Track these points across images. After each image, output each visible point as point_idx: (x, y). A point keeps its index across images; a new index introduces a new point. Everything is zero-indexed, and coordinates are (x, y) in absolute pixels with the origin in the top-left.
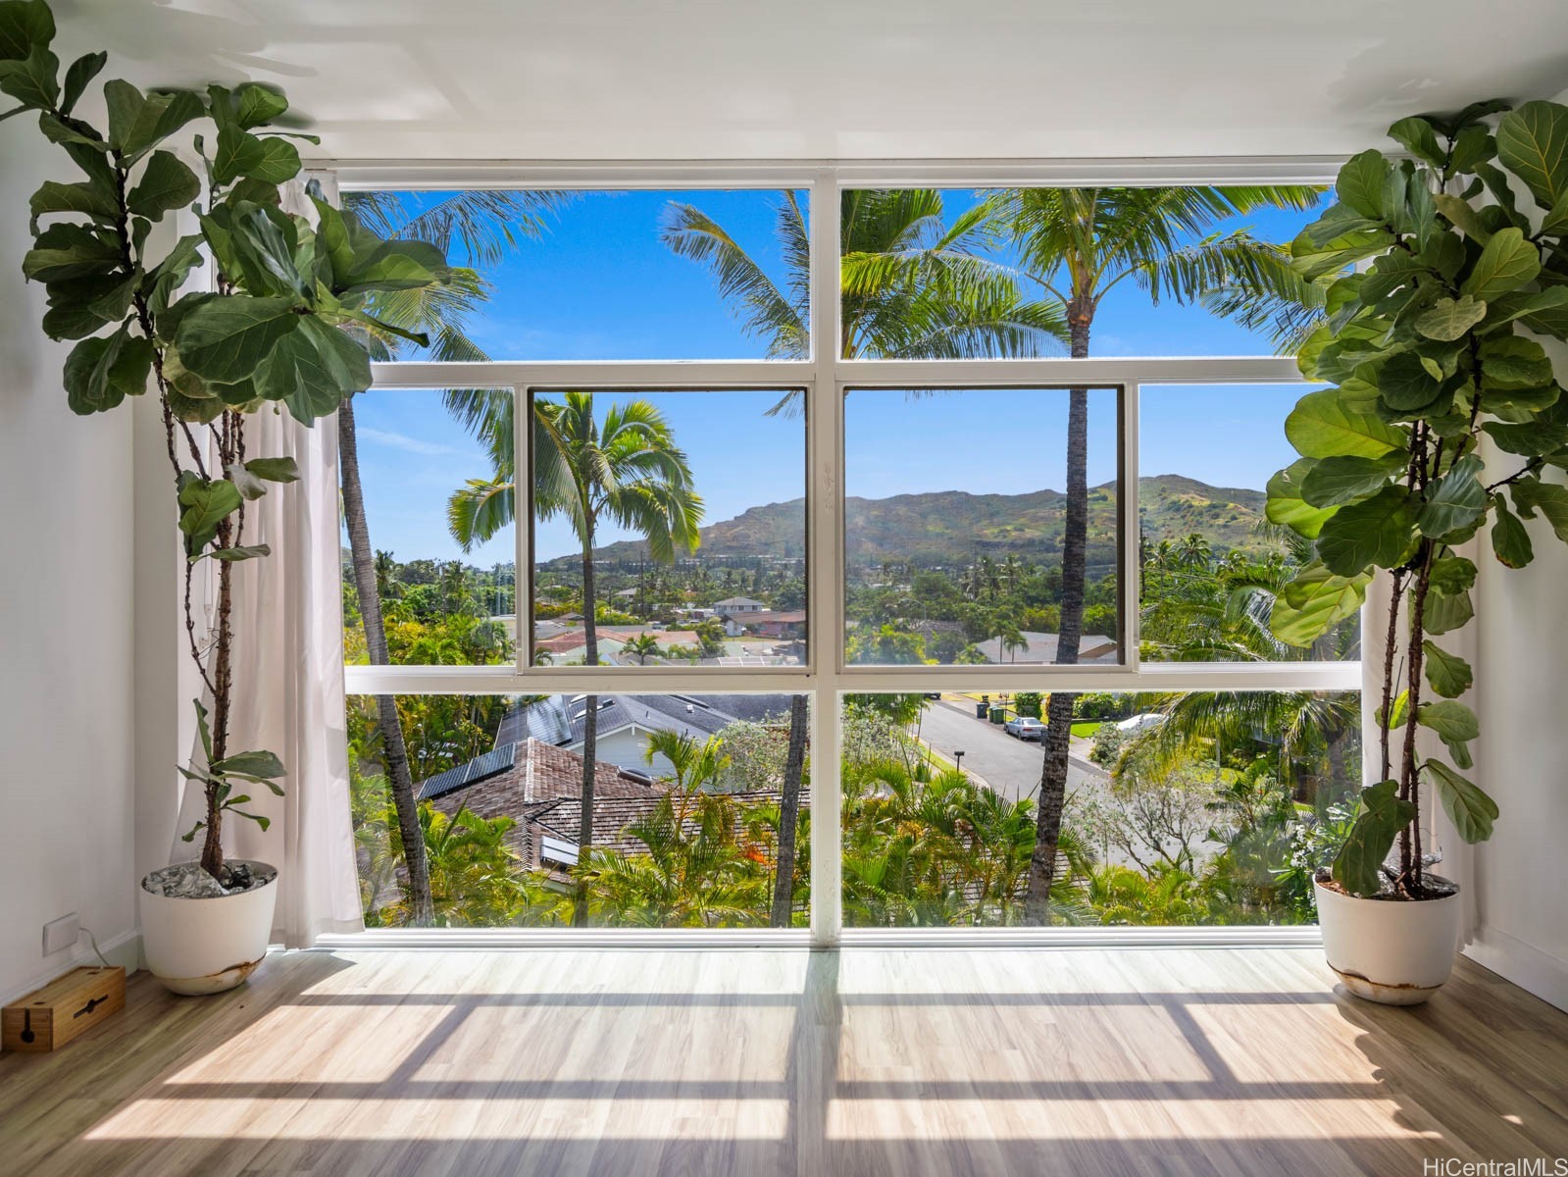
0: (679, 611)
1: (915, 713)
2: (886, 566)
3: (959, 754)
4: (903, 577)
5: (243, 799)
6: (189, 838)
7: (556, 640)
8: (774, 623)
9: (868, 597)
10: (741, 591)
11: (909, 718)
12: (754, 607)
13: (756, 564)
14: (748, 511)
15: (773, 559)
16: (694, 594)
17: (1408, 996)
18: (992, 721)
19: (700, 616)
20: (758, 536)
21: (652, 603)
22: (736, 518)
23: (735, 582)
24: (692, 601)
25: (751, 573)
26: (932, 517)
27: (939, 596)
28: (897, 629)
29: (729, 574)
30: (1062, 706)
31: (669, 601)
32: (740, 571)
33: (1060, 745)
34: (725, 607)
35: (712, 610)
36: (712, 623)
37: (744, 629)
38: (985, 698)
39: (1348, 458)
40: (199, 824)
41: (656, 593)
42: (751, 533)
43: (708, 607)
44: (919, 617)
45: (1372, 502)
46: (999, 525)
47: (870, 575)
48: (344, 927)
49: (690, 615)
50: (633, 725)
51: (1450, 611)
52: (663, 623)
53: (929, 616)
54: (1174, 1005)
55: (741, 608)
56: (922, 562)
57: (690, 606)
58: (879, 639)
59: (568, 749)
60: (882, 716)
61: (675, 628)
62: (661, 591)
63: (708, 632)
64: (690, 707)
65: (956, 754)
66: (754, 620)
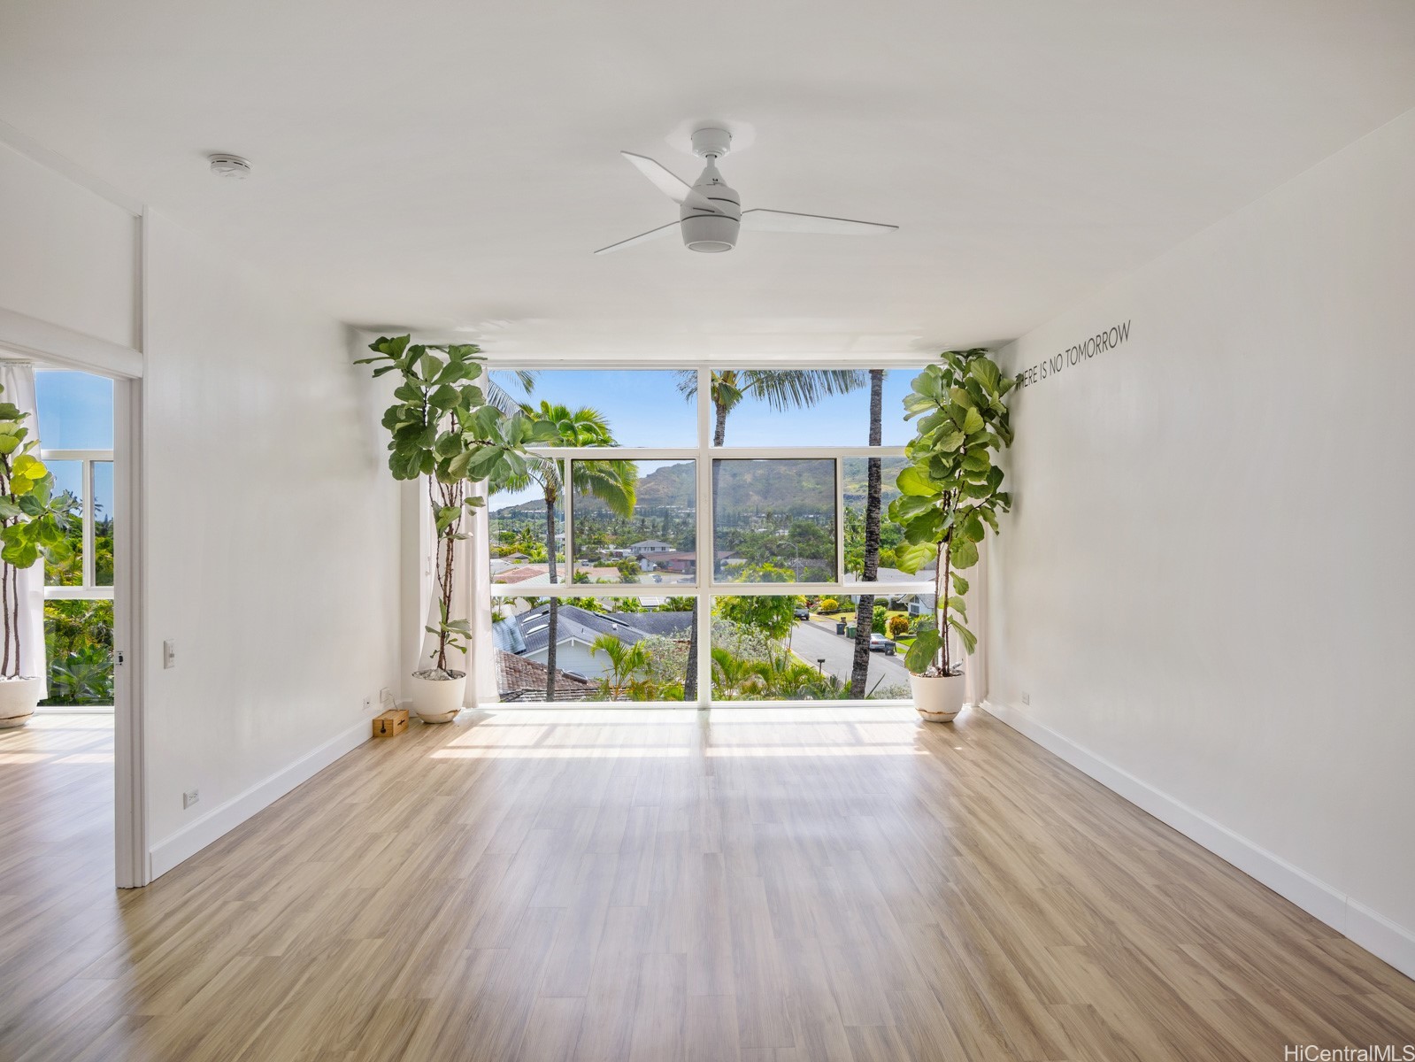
0: (603, 551)
1: (787, 630)
2: (769, 516)
3: (821, 661)
4: (780, 524)
5: (455, 640)
6: (432, 657)
7: (506, 574)
8: (679, 561)
9: (754, 539)
10: (653, 535)
11: (782, 633)
12: (663, 548)
13: (666, 514)
14: (658, 470)
15: (679, 509)
16: (614, 537)
17: (941, 717)
18: (848, 636)
19: (620, 555)
20: (665, 490)
21: (581, 545)
22: (648, 476)
23: (647, 528)
24: (613, 543)
25: (660, 521)
26: (806, 475)
27: (810, 539)
28: (776, 566)
29: (643, 521)
30: (865, 615)
31: (594, 543)
32: (652, 518)
33: (864, 640)
34: (640, 548)
35: (629, 551)
36: (630, 561)
37: (655, 565)
38: (843, 619)
39: (918, 496)
40: (436, 651)
41: (584, 537)
42: (660, 488)
43: (626, 548)
44: (793, 555)
45: (928, 515)
46: (860, 482)
47: (756, 522)
48: (490, 700)
49: (611, 555)
50: (573, 639)
51: (967, 559)
52: (591, 561)
53: (801, 555)
54: (849, 724)
55: (653, 549)
56: (799, 512)
57: (612, 547)
58: (761, 573)
59: (524, 656)
60: (761, 632)
61: (601, 565)
62: (588, 535)
63: (627, 568)
64: (615, 625)
65: (819, 661)
66: (663, 559)
